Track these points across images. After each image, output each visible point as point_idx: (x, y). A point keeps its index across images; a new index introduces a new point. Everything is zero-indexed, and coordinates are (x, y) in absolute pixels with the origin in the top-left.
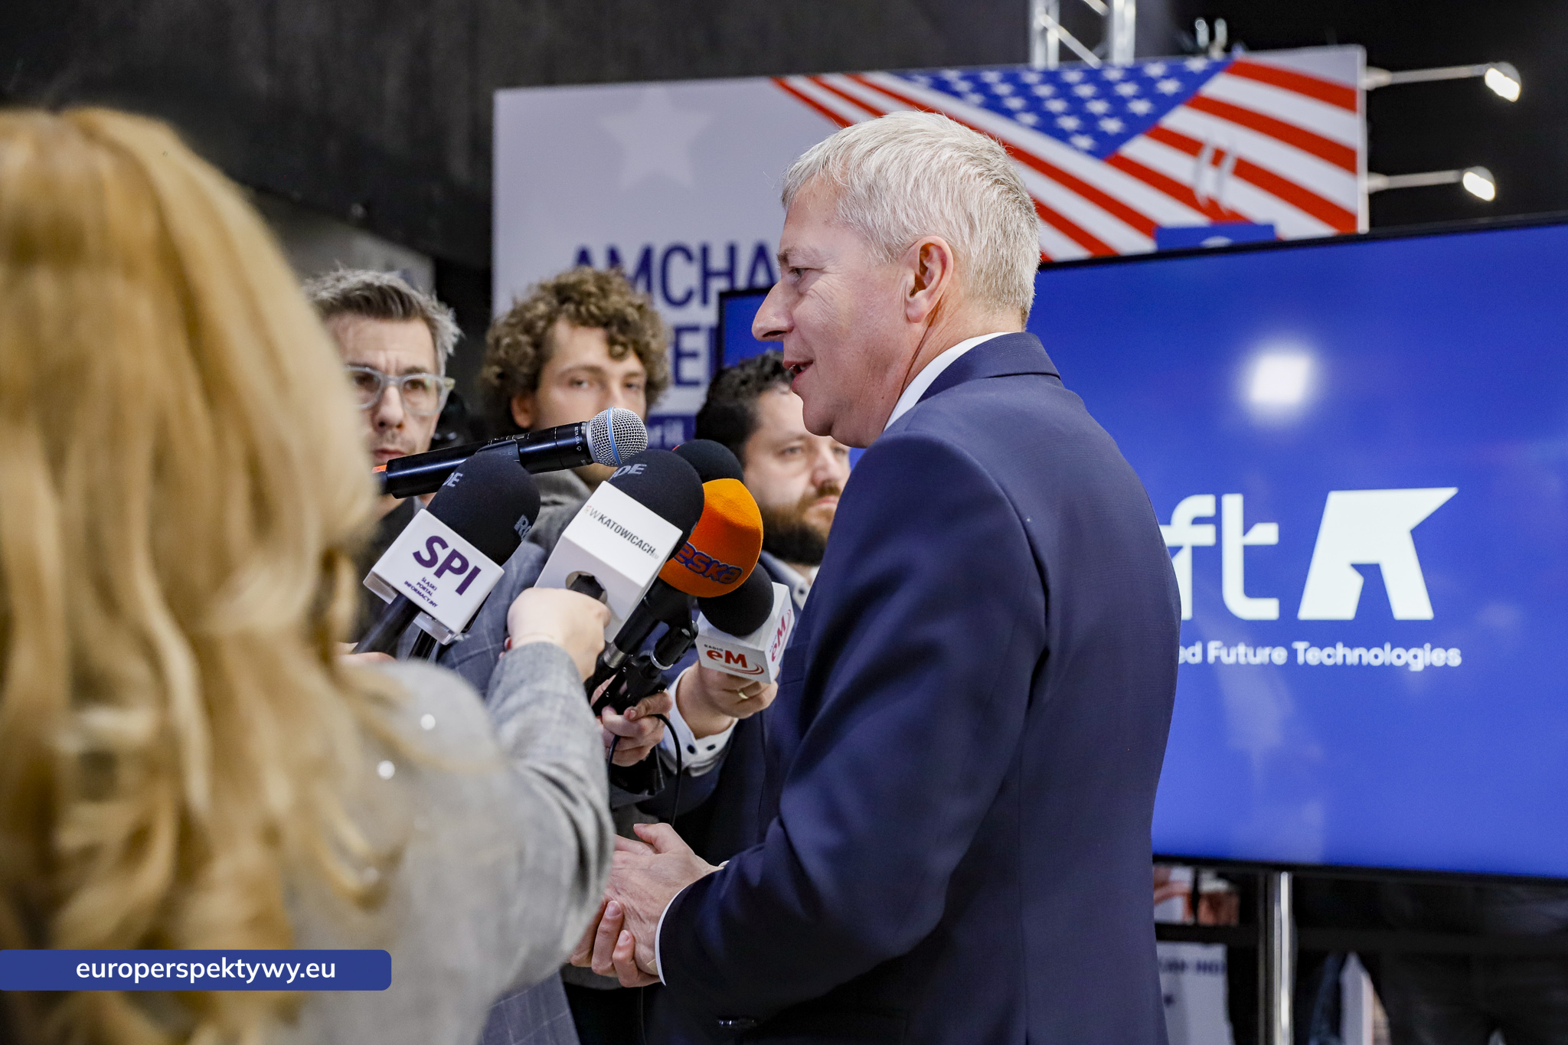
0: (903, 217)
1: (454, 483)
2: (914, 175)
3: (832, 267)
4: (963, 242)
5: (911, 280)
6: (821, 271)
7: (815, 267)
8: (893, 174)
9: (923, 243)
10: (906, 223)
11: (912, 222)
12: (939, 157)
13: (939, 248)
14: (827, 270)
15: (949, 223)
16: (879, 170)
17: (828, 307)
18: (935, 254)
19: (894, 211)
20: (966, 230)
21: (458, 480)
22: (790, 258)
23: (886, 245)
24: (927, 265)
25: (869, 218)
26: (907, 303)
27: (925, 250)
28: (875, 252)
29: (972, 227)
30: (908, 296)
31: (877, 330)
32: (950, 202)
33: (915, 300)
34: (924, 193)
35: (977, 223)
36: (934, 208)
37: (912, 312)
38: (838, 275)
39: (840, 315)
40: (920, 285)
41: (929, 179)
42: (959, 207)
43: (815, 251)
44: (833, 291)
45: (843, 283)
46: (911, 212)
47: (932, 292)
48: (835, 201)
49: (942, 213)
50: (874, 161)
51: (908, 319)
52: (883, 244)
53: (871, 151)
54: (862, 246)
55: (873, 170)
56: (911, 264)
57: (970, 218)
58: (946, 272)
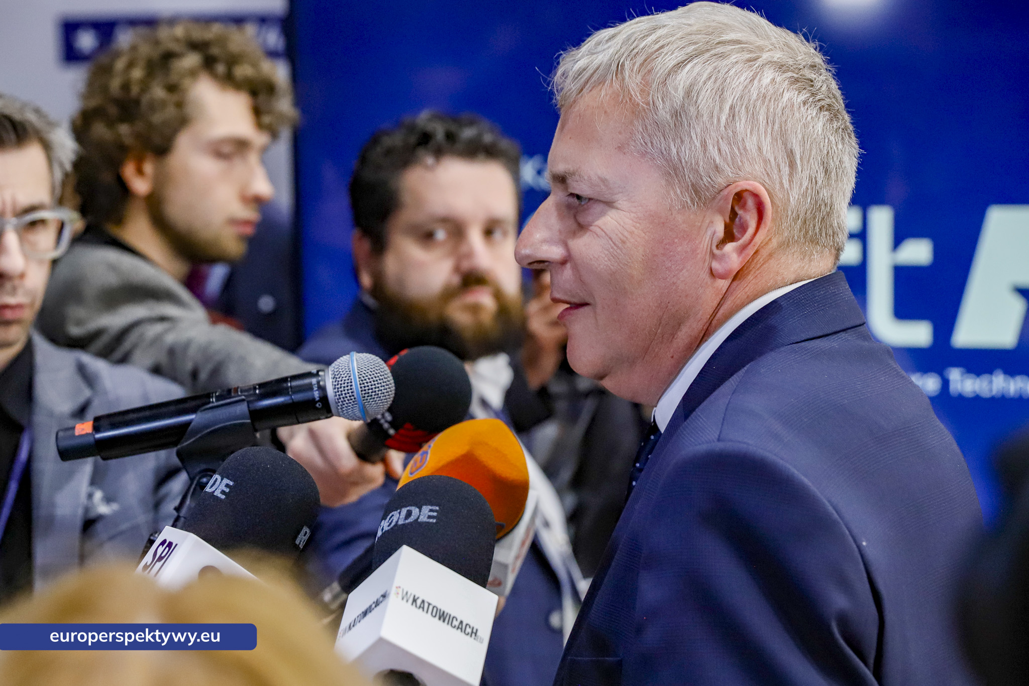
0: (714, 153)
1: (223, 492)
2: (730, 103)
3: (625, 203)
4: (781, 183)
5: (719, 229)
6: (609, 204)
7: (602, 199)
8: (705, 99)
9: (738, 189)
10: (718, 161)
11: (725, 160)
12: (760, 81)
13: (756, 196)
14: (619, 206)
15: (766, 161)
16: (688, 93)
17: (618, 251)
18: (750, 203)
19: (704, 145)
20: (786, 170)
21: (227, 490)
22: (569, 181)
23: (693, 185)
24: (740, 212)
25: (674, 151)
26: (713, 256)
27: (739, 197)
28: (679, 192)
29: (792, 165)
30: (714, 247)
31: (674, 283)
32: (769, 136)
33: (724, 255)
34: (741, 125)
35: (798, 162)
36: (751, 145)
37: (716, 265)
38: (633, 215)
39: (632, 262)
40: (729, 236)
41: (747, 108)
42: (780, 142)
43: (604, 181)
44: (626, 234)
45: (638, 225)
46: (725, 147)
47: (743, 248)
48: (631, 123)
49: (760, 149)
50: (683, 78)
51: (712, 274)
52: (690, 184)
53: (680, 65)
54: (663, 183)
55: (681, 92)
56: (721, 211)
57: (790, 154)
58: (762, 226)
